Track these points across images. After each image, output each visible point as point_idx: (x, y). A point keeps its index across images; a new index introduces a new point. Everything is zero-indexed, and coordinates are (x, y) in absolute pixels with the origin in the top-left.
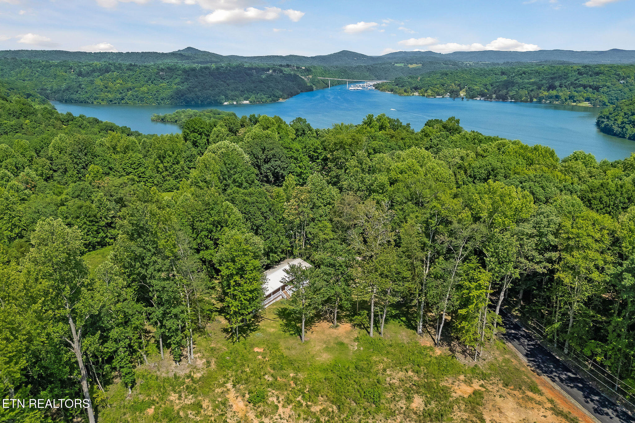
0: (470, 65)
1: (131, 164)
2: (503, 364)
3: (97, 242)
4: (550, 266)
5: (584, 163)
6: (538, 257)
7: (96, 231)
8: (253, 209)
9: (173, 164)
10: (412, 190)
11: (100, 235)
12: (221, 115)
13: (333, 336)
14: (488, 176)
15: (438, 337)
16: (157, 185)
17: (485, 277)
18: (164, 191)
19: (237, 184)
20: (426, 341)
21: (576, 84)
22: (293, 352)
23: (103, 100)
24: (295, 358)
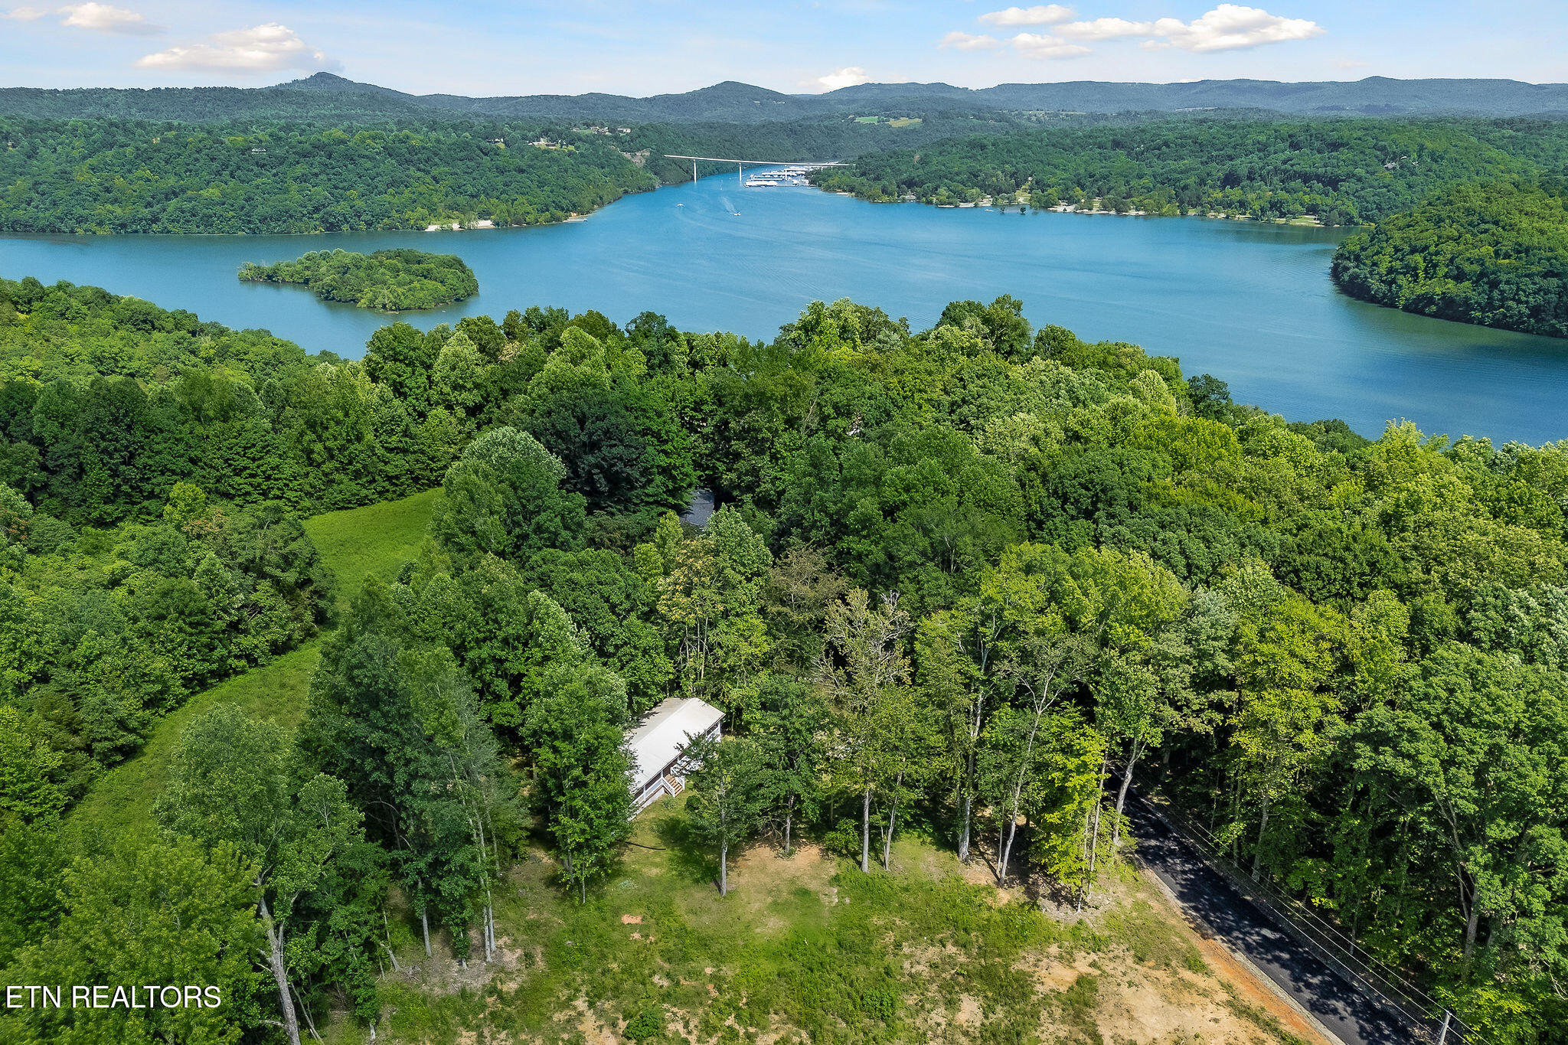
0: (1039, 121)
1: (245, 448)
2: (1134, 914)
3: (211, 672)
4: (1218, 717)
5: (1291, 459)
6: (1197, 701)
7: (206, 646)
8: (592, 600)
9: (349, 441)
10: (936, 536)
11: (216, 654)
12: (424, 266)
13: (785, 876)
14: (1094, 504)
15: (1002, 866)
16: (312, 495)
17: (1095, 747)
18: (328, 509)
19: (546, 535)
20: (978, 874)
21: (1285, 171)
22: (706, 919)
23: (100, 224)
24: (710, 932)
